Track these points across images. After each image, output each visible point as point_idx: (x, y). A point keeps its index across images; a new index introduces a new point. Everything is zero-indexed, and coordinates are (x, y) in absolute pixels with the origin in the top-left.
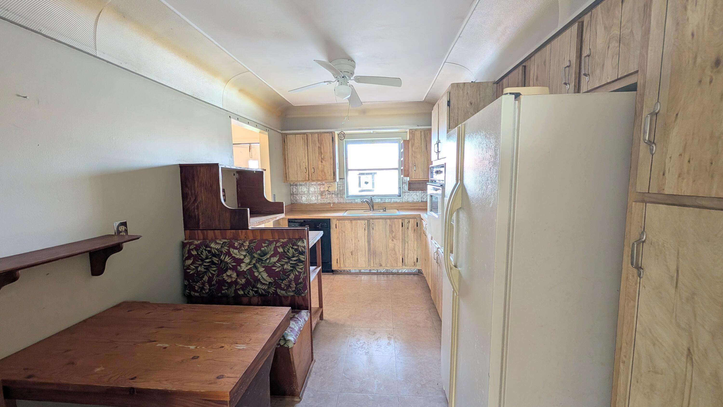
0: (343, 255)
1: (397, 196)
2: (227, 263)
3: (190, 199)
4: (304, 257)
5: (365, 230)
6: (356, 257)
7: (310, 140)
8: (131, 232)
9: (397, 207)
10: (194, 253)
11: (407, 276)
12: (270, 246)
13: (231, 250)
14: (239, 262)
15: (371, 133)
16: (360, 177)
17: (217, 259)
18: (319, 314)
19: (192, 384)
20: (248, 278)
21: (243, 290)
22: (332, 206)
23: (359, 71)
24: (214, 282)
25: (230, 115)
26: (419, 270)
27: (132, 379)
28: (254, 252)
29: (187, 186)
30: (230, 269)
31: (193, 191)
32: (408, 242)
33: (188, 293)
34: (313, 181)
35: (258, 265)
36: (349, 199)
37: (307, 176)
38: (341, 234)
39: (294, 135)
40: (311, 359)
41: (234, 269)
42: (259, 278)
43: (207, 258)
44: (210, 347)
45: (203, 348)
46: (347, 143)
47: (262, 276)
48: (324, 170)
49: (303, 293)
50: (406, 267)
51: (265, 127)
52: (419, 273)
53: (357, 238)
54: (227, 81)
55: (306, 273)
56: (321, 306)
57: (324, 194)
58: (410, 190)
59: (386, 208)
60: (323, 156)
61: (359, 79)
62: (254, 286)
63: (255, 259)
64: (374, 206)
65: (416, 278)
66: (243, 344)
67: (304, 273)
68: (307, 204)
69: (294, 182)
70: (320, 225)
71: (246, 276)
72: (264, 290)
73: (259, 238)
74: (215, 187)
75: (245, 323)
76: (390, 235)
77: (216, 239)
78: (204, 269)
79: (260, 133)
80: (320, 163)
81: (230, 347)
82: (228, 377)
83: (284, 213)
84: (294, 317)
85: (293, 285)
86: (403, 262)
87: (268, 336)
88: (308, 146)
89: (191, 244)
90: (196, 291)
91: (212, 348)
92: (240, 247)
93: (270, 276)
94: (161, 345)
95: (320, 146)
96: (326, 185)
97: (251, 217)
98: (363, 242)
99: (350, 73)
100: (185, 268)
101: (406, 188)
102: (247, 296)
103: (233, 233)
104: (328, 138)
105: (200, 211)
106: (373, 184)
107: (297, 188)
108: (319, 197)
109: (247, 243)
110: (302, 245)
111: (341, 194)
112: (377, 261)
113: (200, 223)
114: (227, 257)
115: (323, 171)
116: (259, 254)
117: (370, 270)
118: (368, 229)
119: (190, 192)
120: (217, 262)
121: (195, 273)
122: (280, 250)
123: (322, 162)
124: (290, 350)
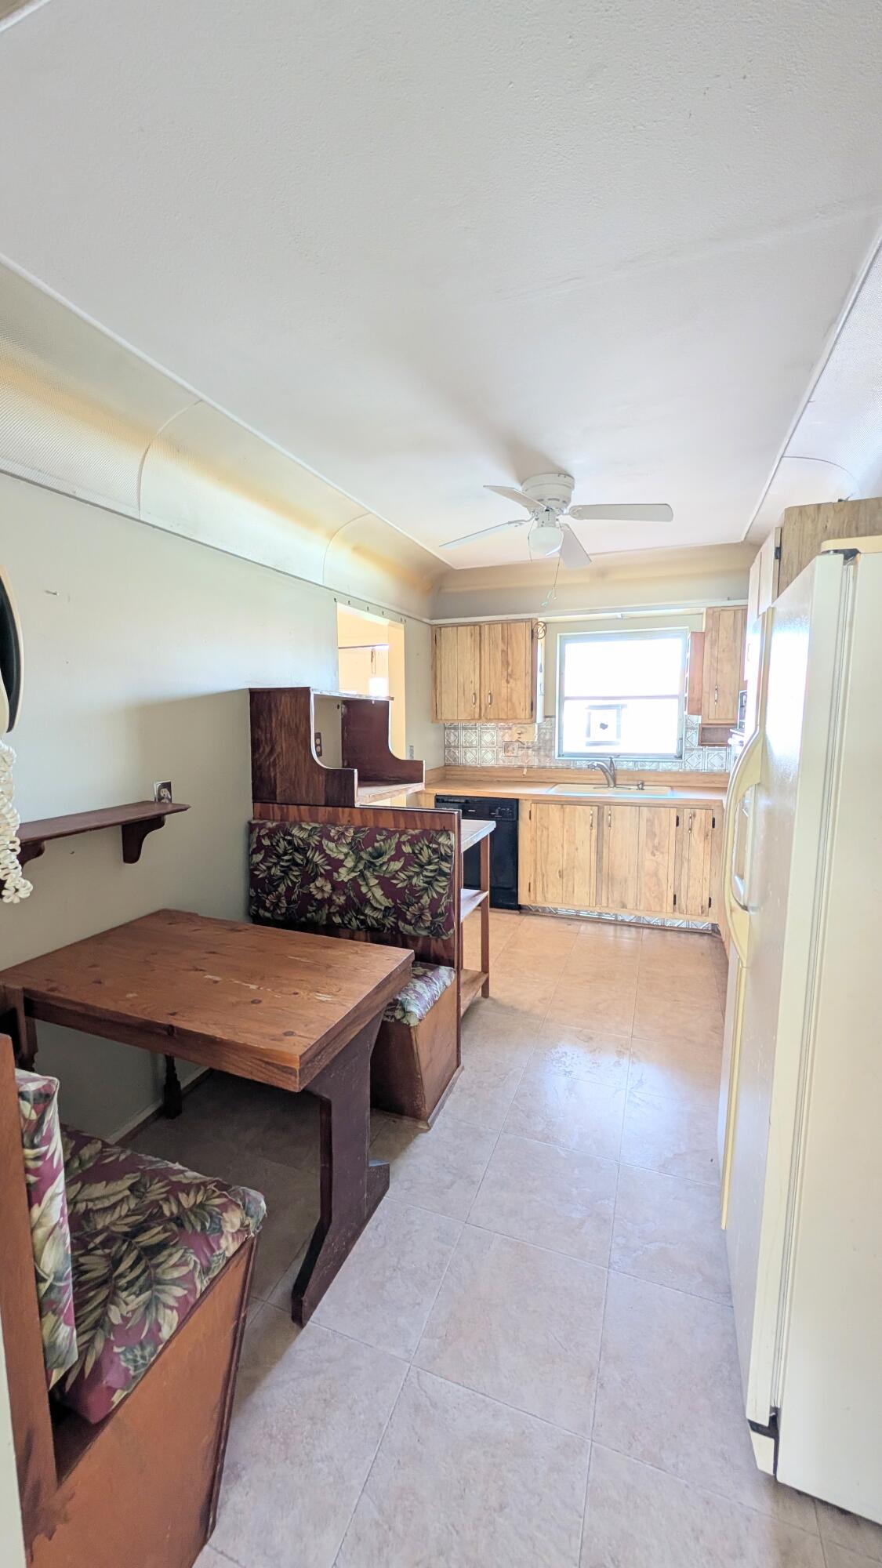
0: (543, 876)
1: (673, 757)
2: (317, 865)
3: (264, 749)
4: (449, 866)
5: (591, 826)
6: (570, 883)
7: (487, 636)
8: (178, 797)
9: (670, 782)
10: (266, 842)
11: (683, 935)
12: (389, 841)
13: (325, 842)
14: (337, 864)
15: (618, 619)
16: (590, 714)
17: (301, 857)
18: (481, 984)
19: (248, 1035)
20: (350, 895)
21: (342, 916)
22: (525, 773)
23: (581, 496)
24: (294, 897)
25: (337, 596)
26: (713, 925)
27: (171, 1014)
28: (362, 850)
29: (259, 727)
30: (321, 875)
31: (268, 735)
32: (689, 861)
33: (254, 910)
34: (489, 720)
35: (368, 874)
36: (563, 760)
37: (477, 710)
38: (539, 833)
39: (455, 628)
40: (455, 1063)
41: (328, 876)
42: (368, 897)
43: (285, 854)
44: (278, 990)
45: (269, 990)
46: (564, 640)
47: (374, 895)
48: (511, 700)
49: (444, 934)
50: (681, 916)
51: (402, 617)
52: (714, 932)
53: (574, 843)
54: (331, 535)
55: (451, 897)
56: (485, 969)
57: (510, 749)
58: (702, 745)
59: (646, 784)
60: (510, 668)
61: (581, 512)
62: (359, 912)
63: (363, 862)
64: (618, 777)
65: (704, 942)
66: (329, 994)
67: (448, 897)
68: (476, 767)
69: (452, 722)
70: (497, 811)
71: (346, 891)
72: (376, 920)
73: (371, 824)
74: (302, 729)
75: (336, 964)
76: (647, 841)
77: (302, 821)
78: (281, 872)
79: (389, 625)
80: (504, 682)
81: (308, 995)
82: (300, 1036)
83: (422, 781)
84: (425, 975)
85: (428, 917)
86: (675, 903)
87: (368, 989)
88: (482, 647)
89: (262, 826)
90: (266, 909)
91: (281, 992)
92: (339, 839)
93: (386, 895)
94: (210, 977)
95: (505, 649)
96: (514, 728)
97: (360, 785)
98: (585, 853)
99: (561, 500)
100: (252, 867)
101: (695, 738)
102: (348, 928)
103: (329, 812)
104: (523, 633)
105: (277, 771)
106: (619, 727)
107: (456, 733)
108: (501, 755)
109: (351, 831)
110: (446, 843)
111: (545, 749)
112: (616, 895)
113: (277, 793)
114: (317, 853)
115: (509, 699)
116: (370, 854)
117: (601, 913)
118: (598, 824)
119: (263, 738)
120: (300, 862)
121: (266, 877)
122: (407, 849)
123: (508, 682)
124: (412, 1031)
